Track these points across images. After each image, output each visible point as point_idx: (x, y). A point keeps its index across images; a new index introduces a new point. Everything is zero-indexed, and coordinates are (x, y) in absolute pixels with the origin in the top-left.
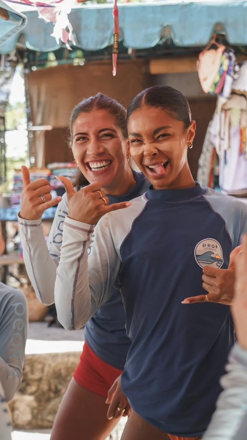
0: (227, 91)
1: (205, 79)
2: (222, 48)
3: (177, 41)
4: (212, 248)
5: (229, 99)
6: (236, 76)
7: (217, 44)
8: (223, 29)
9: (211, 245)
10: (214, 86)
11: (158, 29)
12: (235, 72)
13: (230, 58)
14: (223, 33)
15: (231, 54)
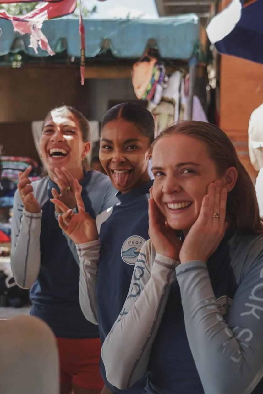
0: (158, 98)
1: (139, 88)
2: (153, 61)
3: (115, 52)
4: (136, 244)
5: (159, 104)
6: (165, 86)
7: (150, 57)
8: (156, 44)
9: (135, 242)
10: (146, 94)
11: (98, 41)
12: (165, 82)
13: (161, 70)
14: (156, 48)
15: (162, 67)
